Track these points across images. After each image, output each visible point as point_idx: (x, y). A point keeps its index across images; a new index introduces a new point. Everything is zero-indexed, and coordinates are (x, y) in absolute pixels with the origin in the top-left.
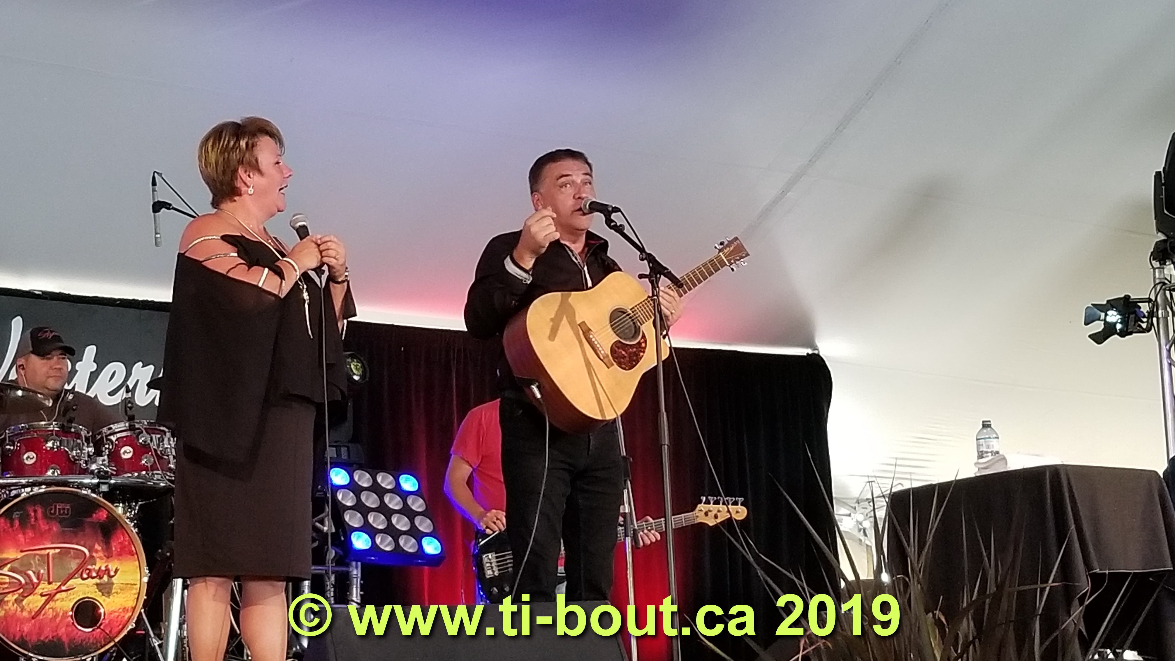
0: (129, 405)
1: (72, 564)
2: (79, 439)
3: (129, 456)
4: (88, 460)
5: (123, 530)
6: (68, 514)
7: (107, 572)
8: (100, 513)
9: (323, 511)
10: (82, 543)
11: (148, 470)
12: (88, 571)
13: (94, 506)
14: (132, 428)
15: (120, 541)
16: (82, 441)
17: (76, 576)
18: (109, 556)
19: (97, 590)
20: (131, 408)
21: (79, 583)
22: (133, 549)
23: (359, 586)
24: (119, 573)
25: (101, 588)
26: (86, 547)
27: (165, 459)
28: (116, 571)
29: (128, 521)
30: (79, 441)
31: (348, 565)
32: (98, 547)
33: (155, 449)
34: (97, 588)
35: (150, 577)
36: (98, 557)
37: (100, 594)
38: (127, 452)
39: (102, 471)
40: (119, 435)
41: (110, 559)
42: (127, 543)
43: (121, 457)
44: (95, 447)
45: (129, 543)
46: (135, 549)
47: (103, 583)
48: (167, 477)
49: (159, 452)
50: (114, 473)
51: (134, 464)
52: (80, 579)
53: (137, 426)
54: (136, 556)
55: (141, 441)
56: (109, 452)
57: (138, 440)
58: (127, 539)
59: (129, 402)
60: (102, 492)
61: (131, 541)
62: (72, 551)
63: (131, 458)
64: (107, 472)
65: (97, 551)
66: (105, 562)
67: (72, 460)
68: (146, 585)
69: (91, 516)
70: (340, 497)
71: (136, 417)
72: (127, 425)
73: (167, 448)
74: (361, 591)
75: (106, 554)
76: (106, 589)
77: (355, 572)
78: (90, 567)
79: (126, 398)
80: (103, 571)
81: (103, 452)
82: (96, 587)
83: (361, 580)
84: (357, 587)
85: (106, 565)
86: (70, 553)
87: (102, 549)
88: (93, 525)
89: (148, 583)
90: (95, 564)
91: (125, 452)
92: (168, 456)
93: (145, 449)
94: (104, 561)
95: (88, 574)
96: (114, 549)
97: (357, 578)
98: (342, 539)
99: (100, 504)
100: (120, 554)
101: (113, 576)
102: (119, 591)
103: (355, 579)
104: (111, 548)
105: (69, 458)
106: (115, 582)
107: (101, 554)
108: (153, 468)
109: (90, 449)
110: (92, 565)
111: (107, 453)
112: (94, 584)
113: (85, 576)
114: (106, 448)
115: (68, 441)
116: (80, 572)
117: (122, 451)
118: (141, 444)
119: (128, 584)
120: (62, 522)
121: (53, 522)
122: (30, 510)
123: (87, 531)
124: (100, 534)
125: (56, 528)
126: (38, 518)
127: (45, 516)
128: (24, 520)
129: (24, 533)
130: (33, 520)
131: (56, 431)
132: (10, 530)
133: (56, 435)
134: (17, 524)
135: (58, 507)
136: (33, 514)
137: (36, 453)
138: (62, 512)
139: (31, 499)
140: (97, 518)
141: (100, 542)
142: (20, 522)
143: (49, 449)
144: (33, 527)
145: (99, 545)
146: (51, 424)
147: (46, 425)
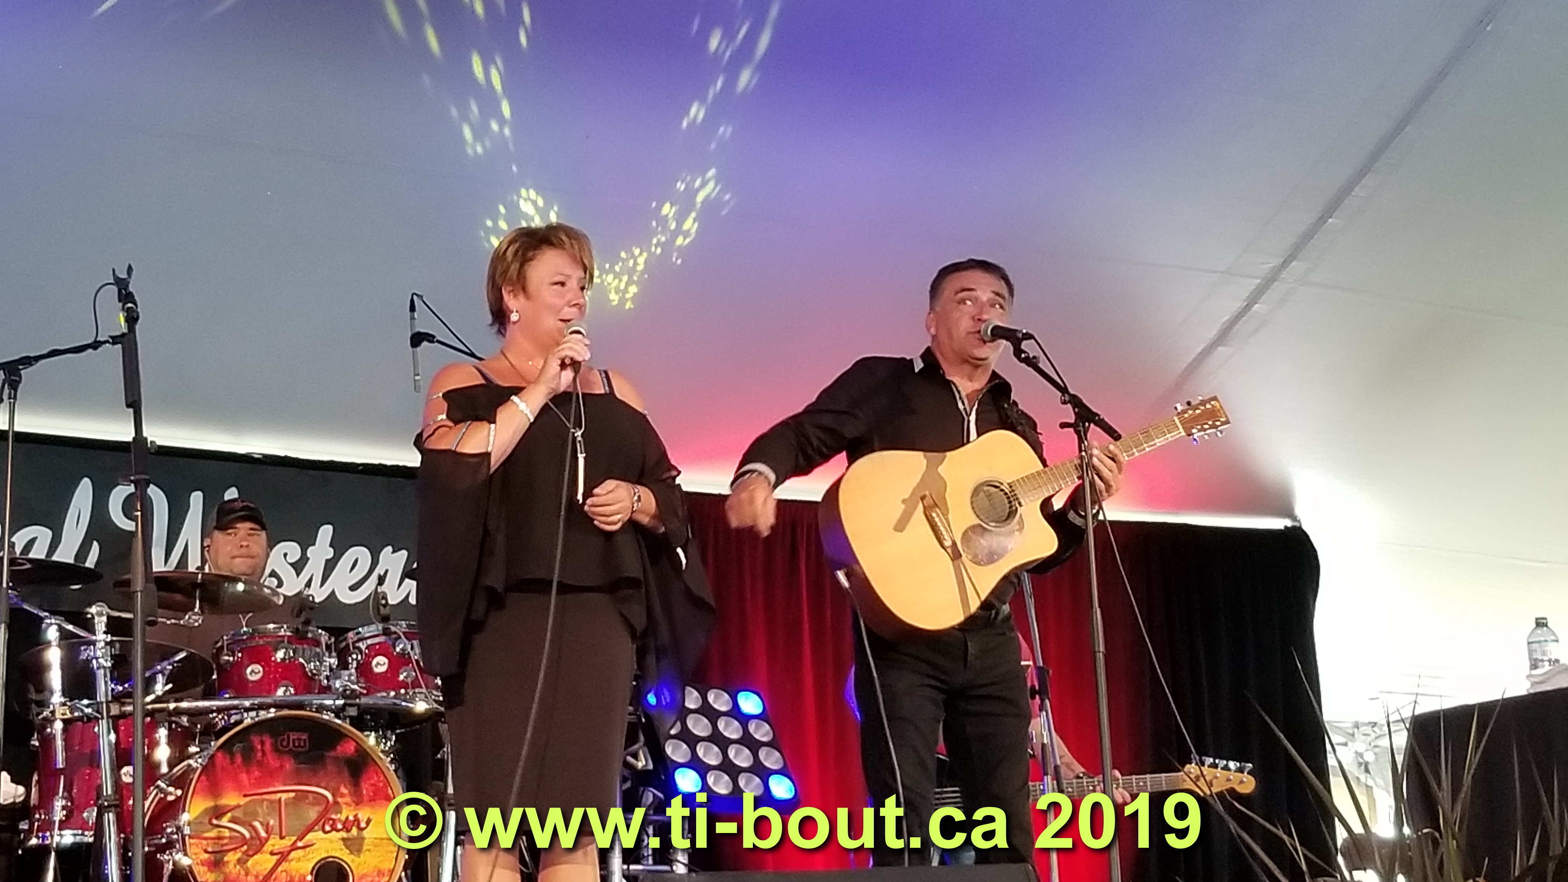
0: (383, 602)
1: (311, 811)
2: (318, 647)
3: (383, 669)
4: (330, 675)
5: (377, 767)
6: (304, 746)
7: (356, 823)
8: (347, 745)
9: (637, 741)
10: (323, 784)
11: (408, 688)
12: (331, 822)
13: (338, 735)
14: (386, 632)
15: (372, 782)
16: (322, 650)
17: (316, 828)
18: (358, 802)
19: (343, 847)
20: (385, 606)
21: (319, 837)
22: (390, 792)
24: (371, 824)
25: (348, 843)
26: (328, 791)
28: (368, 822)
29: (381, 755)
30: (318, 650)
32: (344, 790)
33: (415, 660)
34: (344, 845)
36: (344, 804)
37: (348, 852)
38: (380, 664)
39: (348, 690)
40: (369, 642)
41: (361, 805)
42: (381, 784)
43: (373, 670)
44: (339, 657)
45: (384, 784)
46: (393, 793)
47: (351, 837)
48: (433, 697)
50: (365, 692)
51: (389, 680)
52: (321, 832)
53: (393, 629)
55: (398, 649)
56: (357, 664)
57: (395, 648)
58: (382, 779)
59: (378, 597)
60: (349, 717)
61: (387, 782)
62: (310, 795)
63: (386, 671)
64: (353, 691)
65: (342, 795)
66: (354, 811)
67: (310, 674)
69: (334, 748)
71: (391, 618)
72: (380, 628)
75: (355, 799)
76: (355, 845)
78: (334, 816)
79: (373, 592)
80: (350, 821)
81: (350, 664)
82: (342, 843)
85: (354, 813)
86: (308, 796)
87: (349, 792)
88: (337, 760)
90: (341, 813)
91: (378, 664)
93: (404, 659)
94: (352, 808)
95: (332, 826)
96: (364, 792)
98: (663, 777)
99: (347, 733)
100: (372, 800)
101: (364, 829)
102: (372, 848)
104: (361, 792)
105: (306, 672)
106: (366, 836)
107: (348, 799)
108: (415, 684)
109: (332, 660)
110: (336, 814)
111: (355, 665)
112: (339, 839)
113: (327, 828)
114: (353, 660)
115: (304, 649)
116: (321, 823)
117: (374, 663)
118: (398, 653)
119: (383, 839)
120: (296, 756)
121: (286, 757)
122: (256, 739)
123: (329, 768)
124: (346, 773)
125: (289, 765)
126: (266, 751)
127: (276, 749)
128: (248, 754)
129: (248, 772)
130: (259, 754)
131: (289, 636)
132: (230, 767)
133: (289, 642)
134: (239, 759)
135: (291, 738)
136: (259, 747)
137: (263, 666)
138: (297, 744)
139: (257, 726)
140: (342, 752)
141: (347, 783)
142: (242, 756)
143: (279, 660)
144: (260, 764)
145: (345, 787)
146: (283, 627)
147: (274, 628)
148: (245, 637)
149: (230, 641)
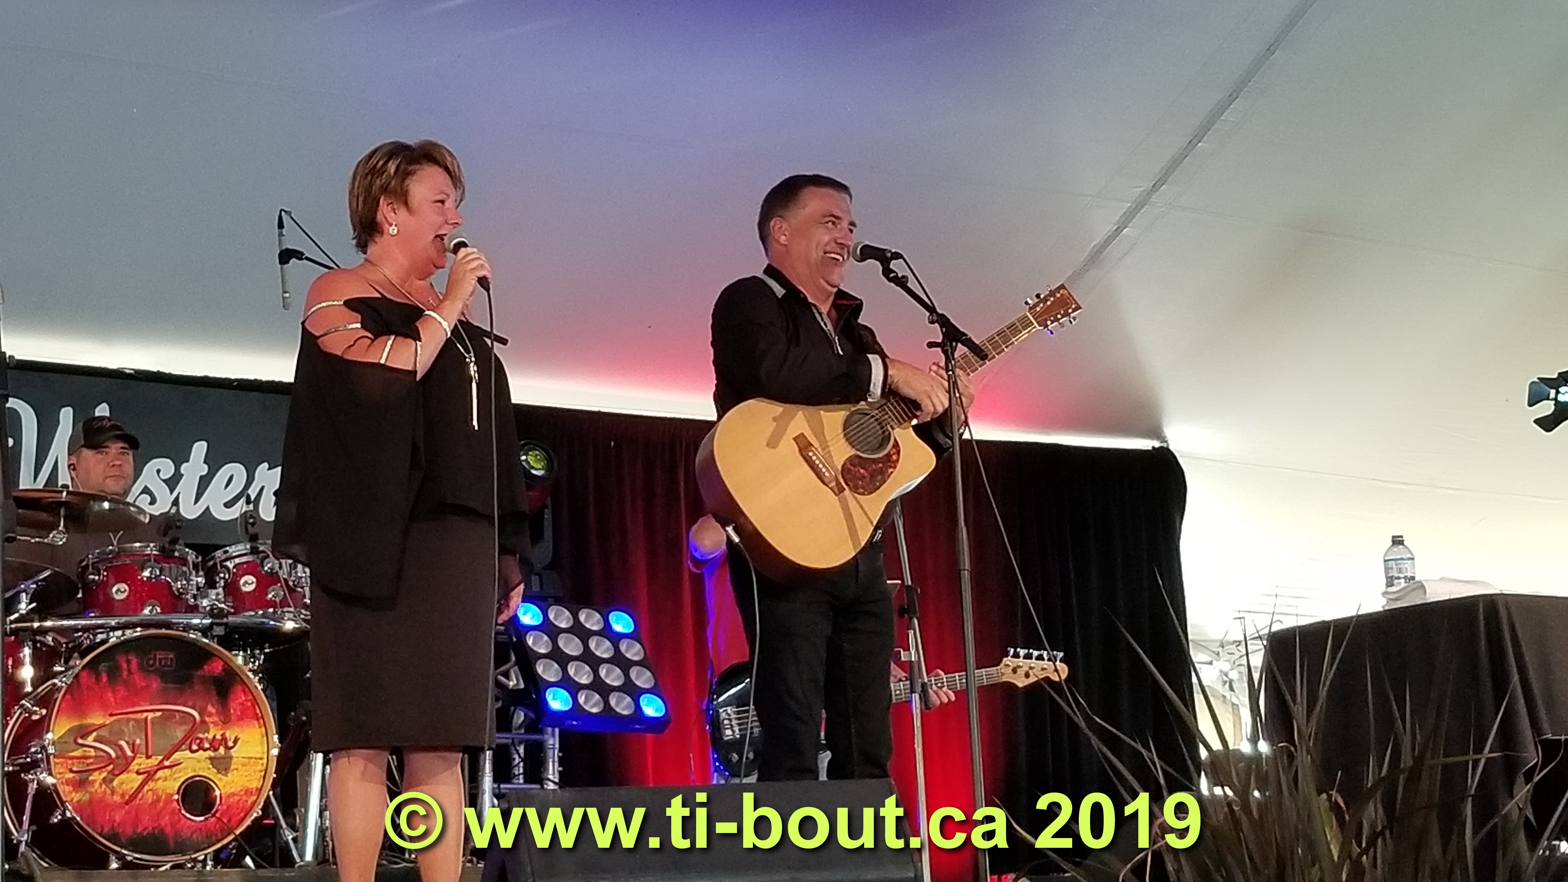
0: (251, 521)
1: (178, 731)
2: (185, 565)
3: (251, 588)
4: (197, 595)
5: (245, 686)
6: (171, 666)
7: (223, 742)
8: (214, 664)
9: (508, 660)
10: (190, 703)
11: (276, 608)
12: (198, 741)
13: (206, 655)
14: (254, 551)
15: (240, 700)
16: (189, 568)
17: (183, 747)
18: (226, 721)
19: (211, 766)
20: (253, 524)
21: (186, 757)
22: (258, 711)
23: (556, 759)
24: (239, 743)
25: (216, 762)
26: (196, 710)
27: (300, 592)
28: (236, 741)
29: (250, 674)
30: (185, 569)
31: (541, 732)
32: (211, 709)
33: (285, 579)
34: (212, 764)
35: (281, 749)
36: (212, 723)
37: (216, 771)
38: (248, 583)
39: (216, 609)
40: (237, 561)
41: (228, 725)
42: (249, 704)
43: (241, 590)
44: (206, 576)
45: (253, 705)
46: (261, 712)
47: (218, 756)
48: (302, 616)
49: (291, 583)
50: (232, 610)
51: (258, 599)
52: (188, 752)
53: (261, 548)
54: (261, 721)
55: (266, 568)
56: (225, 583)
57: (263, 567)
58: (251, 697)
59: (251, 517)
60: (216, 636)
61: (255, 702)
62: (177, 714)
63: (254, 590)
64: (222, 609)
65: (210, 715)
66: (221, 730)
67: (177, 594)
68: (275, 758)
69: (202, 668)
70: (530, 641)
71: (259, 536)
72: (248, 546)
73: (301, 577)
74: (560, 766)
75: (222, 718)
76: (222, 765)
77: (551, 742)
78: (201, 736)
79: (246, 512)
80: (218, 740)
81: (217, 582)
82: (209, 762)
83: (560, 751)
84: (554, 762)
85: (221, 732)
86: (175, 716)
87: (217, 712)
88: (204, 680)
89: (279, 757)
90: (208, 733)
91: (246, 582)
92: (302, 588)
93: (272, 578)
94: (220, 727)
95: (199, 745)
96: (232, 711)
97: (554, 749)
98: (534, 697)
99: (215, 653)
100: (241, 718)
101: (232, 748)
102: (240, 767)
103: (550, 753)
104: (230, 711)
105: (173, 592)
106: (234, 755)
107: (216, 719)
108: (284, 603)
109: (200, 579)
110: (204, 733)
111: (222, 583)
112: (206, 758)
113: (195, 747)
114: (220, 578)
115: (170, 569)
116: (188, 742)
117: (242, 581)
118: (266, 571)
119: (251, 758)
120: (164, 676)
121: (153, 677)
122: (122, 660)
123: (196, 687)
124: (214, 693)
125: (156, 684)
126: (133, 671)
127: (142, 668)
128: (114, 673)
129: (114, 692)
130: (125, 673)
131: (154, 555)
132: (96, 687)
133: (155, 561)
134: (105, 679)
135: (158, 656)
136: (125, 666)
137: (128, 585)
138: (163, 663)
139: (124, 646)
140: (209, 671)
141: (214, 703)
142: (108, 676)
143: (145, 579)
144: (126, 683)
145: (213, 705)
146: (149, 546)
147: (141, 547)
148: (110, 556)
149: (95, 560)
